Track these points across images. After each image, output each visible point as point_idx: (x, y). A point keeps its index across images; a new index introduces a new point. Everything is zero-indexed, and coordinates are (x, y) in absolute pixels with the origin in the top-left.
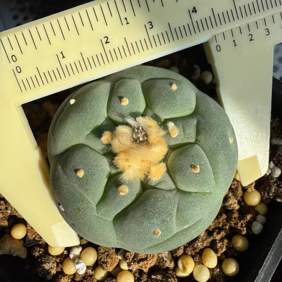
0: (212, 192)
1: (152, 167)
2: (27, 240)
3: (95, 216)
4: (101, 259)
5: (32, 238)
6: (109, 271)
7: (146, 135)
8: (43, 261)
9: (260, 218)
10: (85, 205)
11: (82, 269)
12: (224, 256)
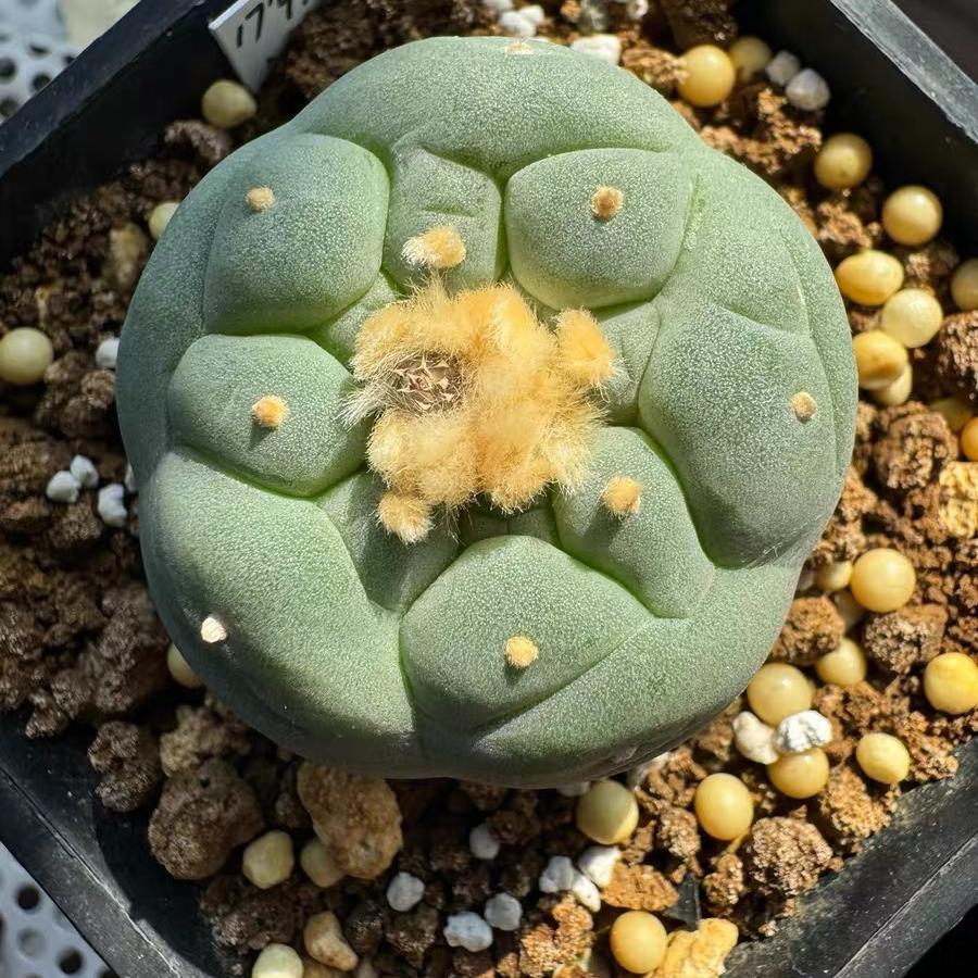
0: (694, 176)
1: (566, 364)
2: (675, 915)
3: (690, 630)
4: (799, 652)
5: (675, 893)
6: (842, 631)
7: (433, 357)
8: (766, 865)
9: (780, 67)
10: (643, 658)
11: (810, 729)
12: (875, 227)
